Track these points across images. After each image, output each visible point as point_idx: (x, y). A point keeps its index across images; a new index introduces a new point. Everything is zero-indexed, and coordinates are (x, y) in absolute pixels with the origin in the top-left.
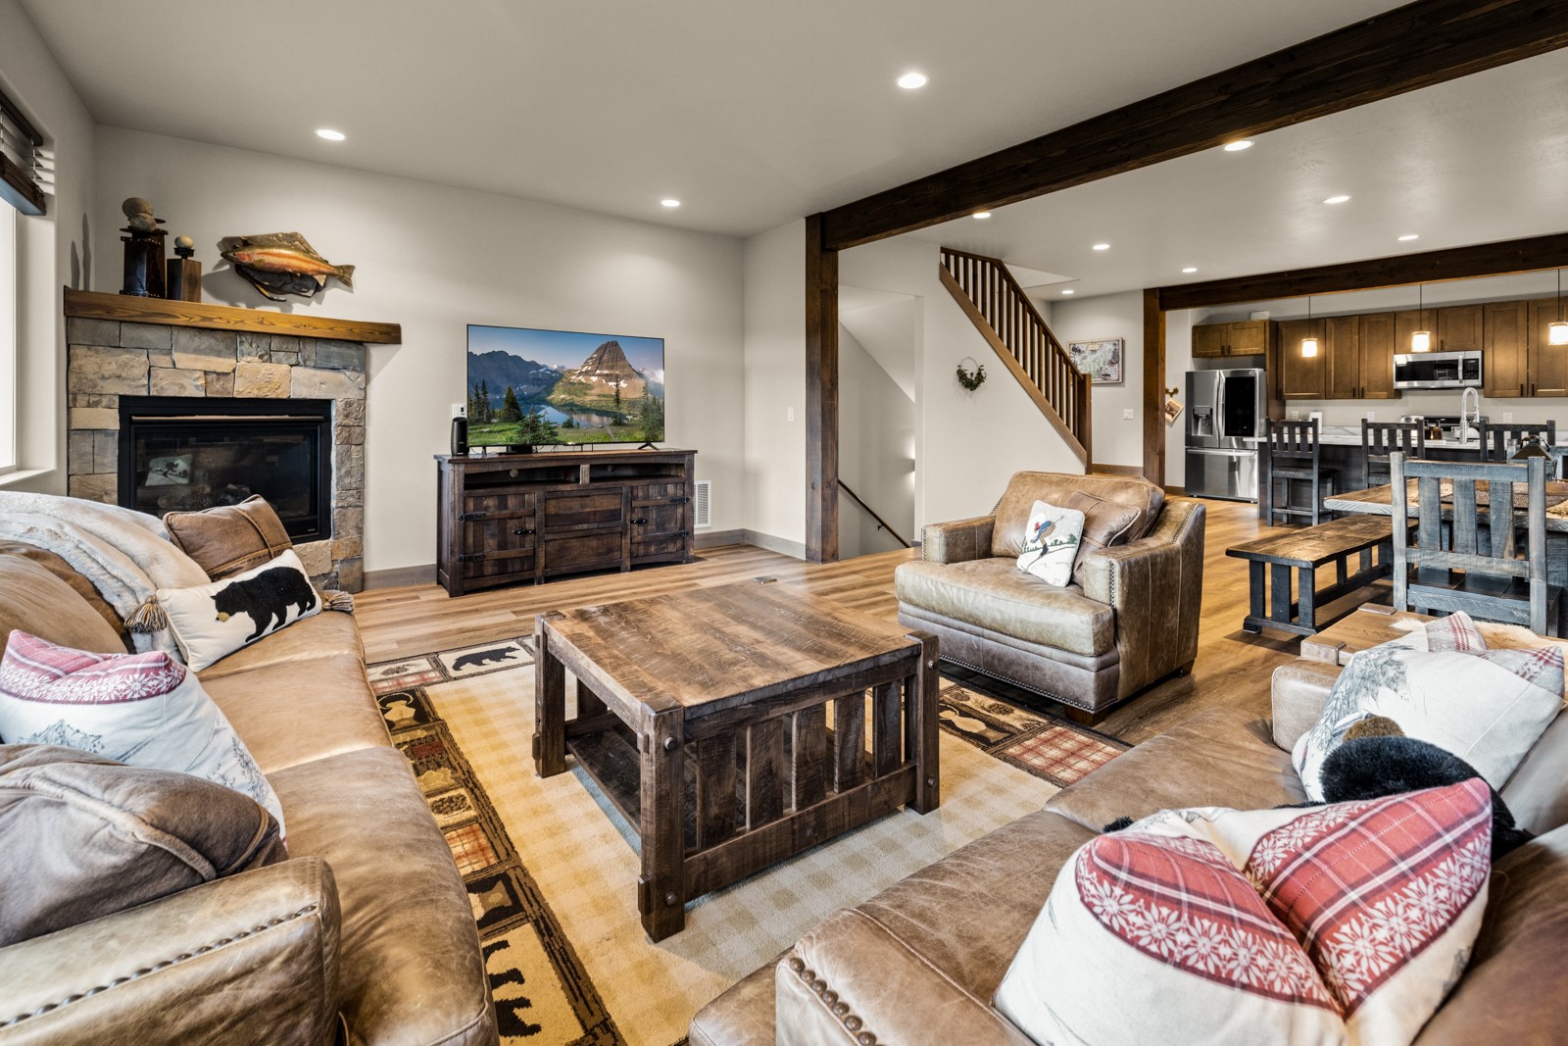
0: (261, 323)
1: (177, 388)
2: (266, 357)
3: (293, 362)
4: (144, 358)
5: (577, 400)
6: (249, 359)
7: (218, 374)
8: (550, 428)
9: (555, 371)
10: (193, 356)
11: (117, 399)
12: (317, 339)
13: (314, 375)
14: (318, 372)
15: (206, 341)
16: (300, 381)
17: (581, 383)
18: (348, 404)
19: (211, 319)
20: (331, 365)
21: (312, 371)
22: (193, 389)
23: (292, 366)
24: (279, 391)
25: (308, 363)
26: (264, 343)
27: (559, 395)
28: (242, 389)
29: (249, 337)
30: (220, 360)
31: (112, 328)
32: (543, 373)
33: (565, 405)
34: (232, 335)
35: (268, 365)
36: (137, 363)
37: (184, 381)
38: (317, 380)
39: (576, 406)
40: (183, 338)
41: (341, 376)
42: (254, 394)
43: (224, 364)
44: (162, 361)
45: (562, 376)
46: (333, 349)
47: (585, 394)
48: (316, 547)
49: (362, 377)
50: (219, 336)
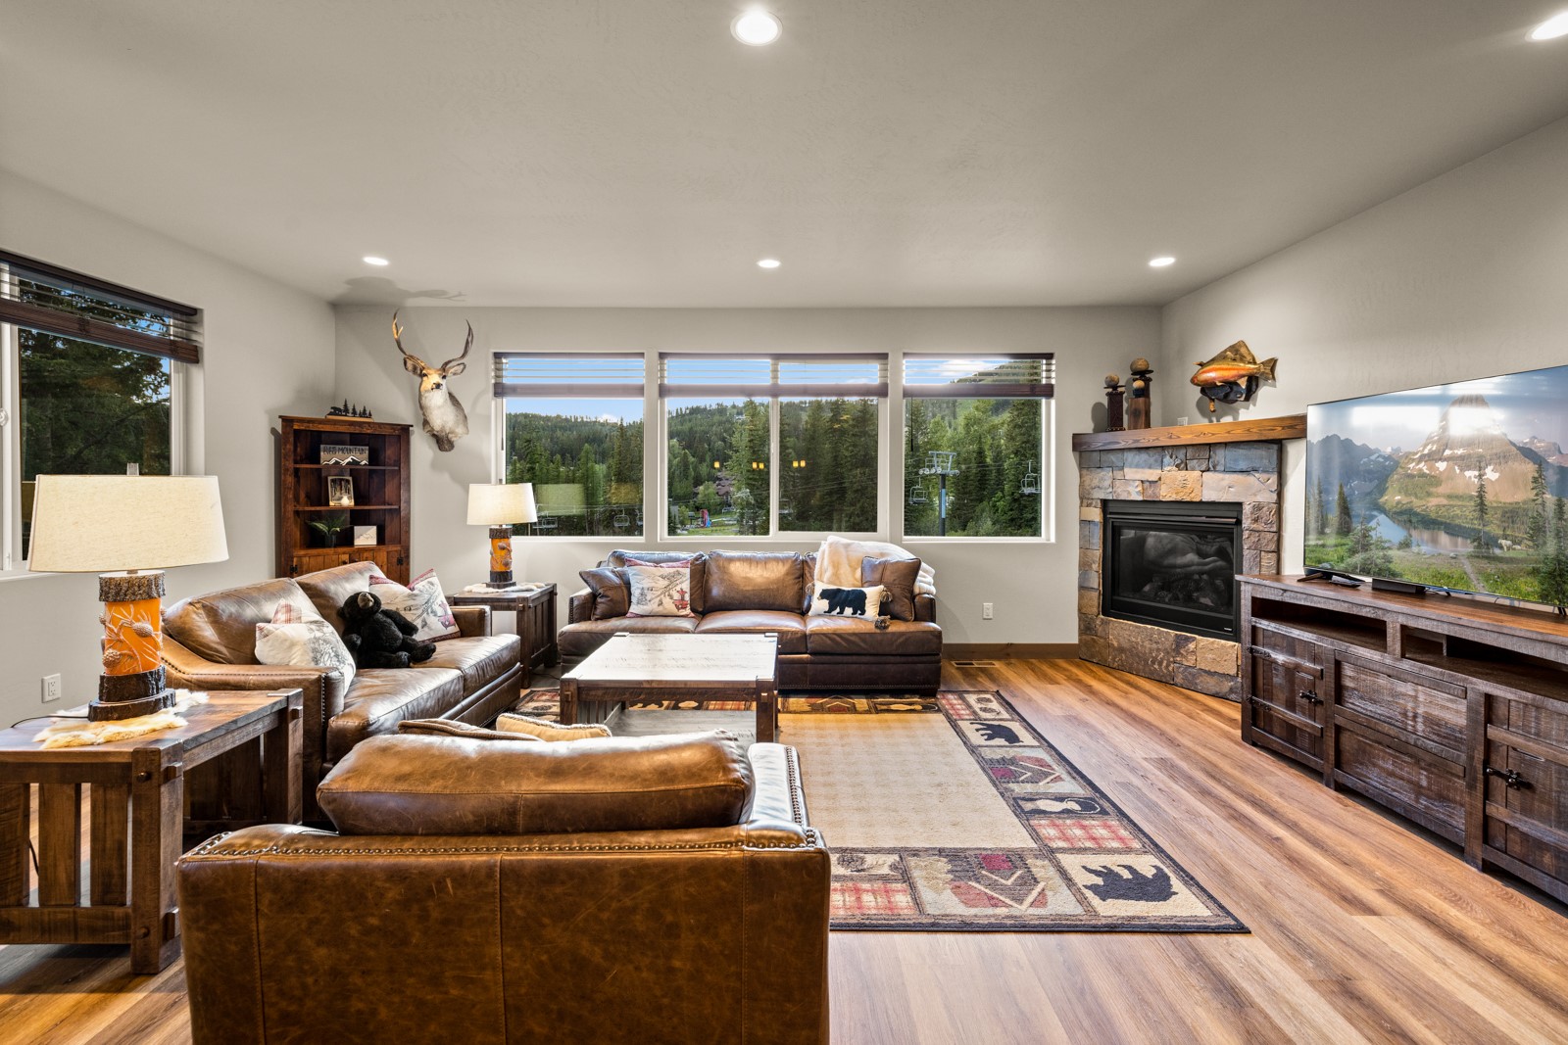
0: (1171, 438)
1: (1126, 494)
2: (1182, 466)
3: (1203, 468)
4: (1111, 474)
5: (1418, 504)
6: (1169, 468)
7: (1150, 482)
8: (1383, 549)
9: (1388, 458)
10: (1135, 470)
11: (1099, 501)
12: (1226, 444)
13: (1223, 479)
14: (1227, 476)
15: (1144, 456)
16: (1213, 486)
17: (1422, 475)
18: (1258, 507)
19: (1138, 441)
20: (1239, 468)
21: (1221, 475)
22: (1134, 494)
23: (1203, 472)
24: (1193, 495)
25: (1218, 468)
26: (1181, 454)
27: (1394, 498)
28: (1166, 494)
29: (1170, 451)
30: (1151, 471)
31: (1096, 455)
32: (1375, 461)
33: (1401, 513)
34: (1160, 450)
35: (1184, 472)
36: (1106, 475)
37: (1130, 489)
38: (1225, 483)
39: (1416, 514)
40: (1129, 456)
41: (1252, 480)
42: (1174, 498)
43: (1152, 474)
44: (1118, 474)
45: (1397, 464)
46: (1241, 452)
47: (1429, 494)
48: (1223, 646)
49: (1274, 478)
50: (1151, 452)
